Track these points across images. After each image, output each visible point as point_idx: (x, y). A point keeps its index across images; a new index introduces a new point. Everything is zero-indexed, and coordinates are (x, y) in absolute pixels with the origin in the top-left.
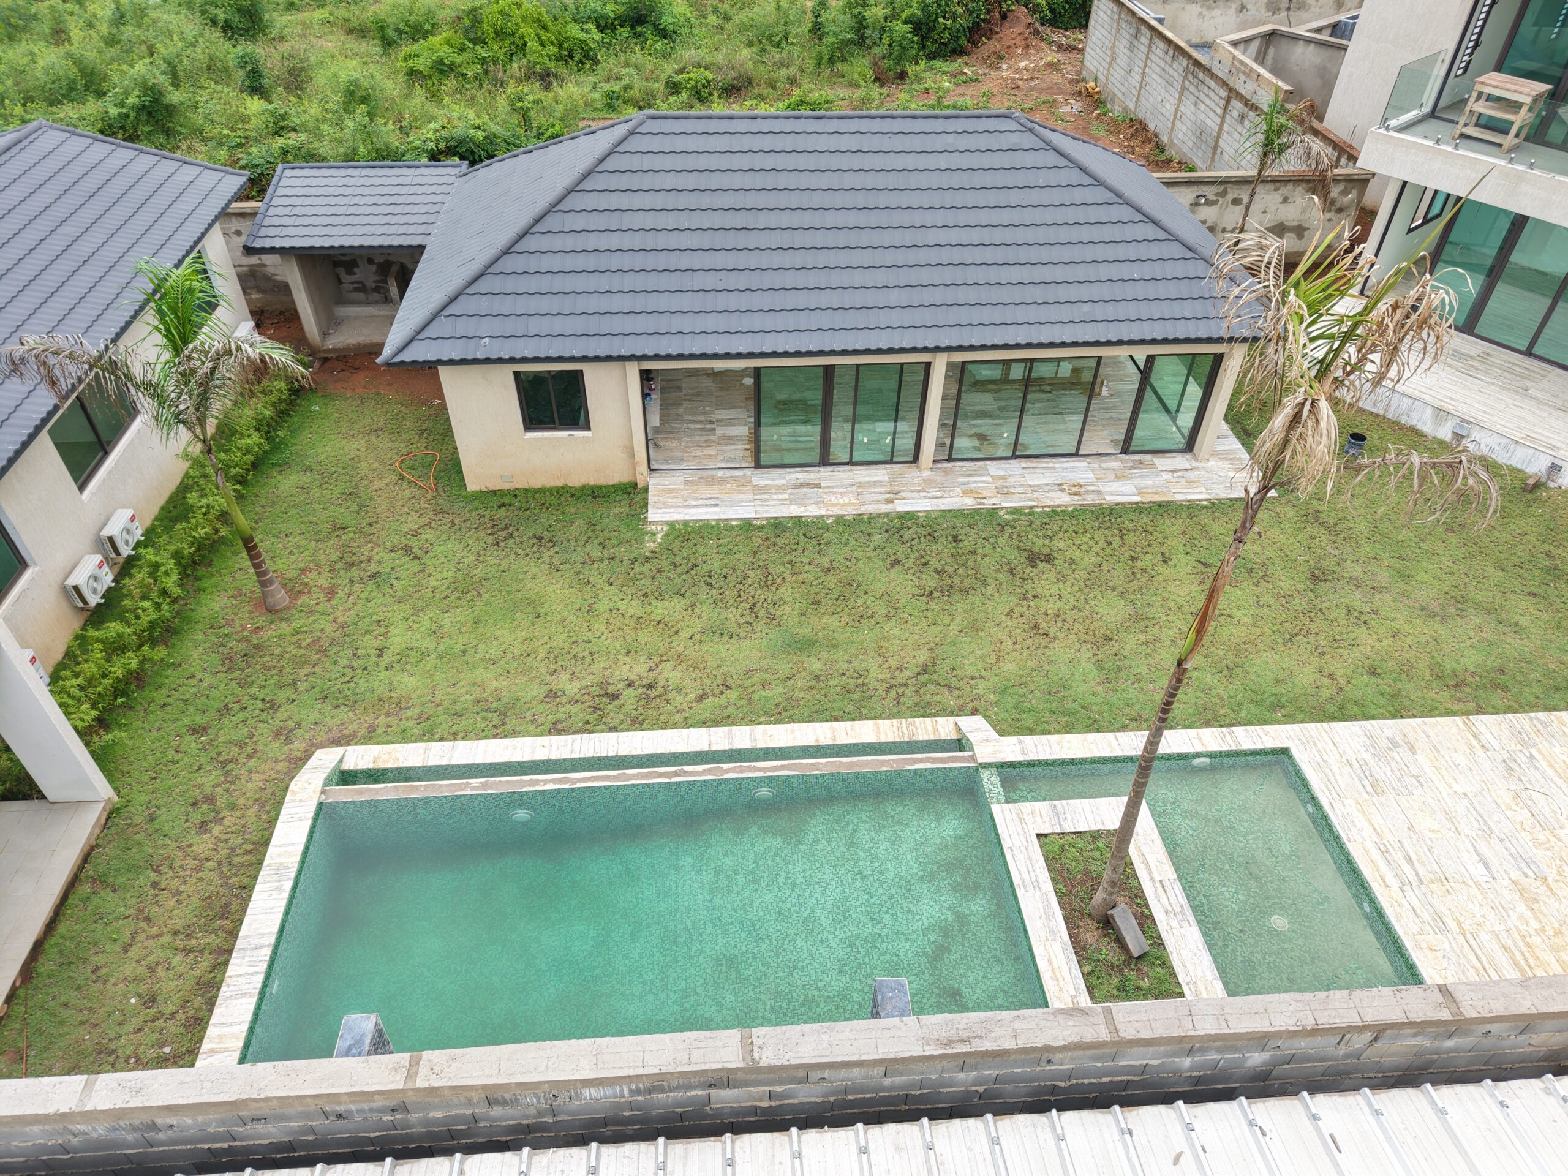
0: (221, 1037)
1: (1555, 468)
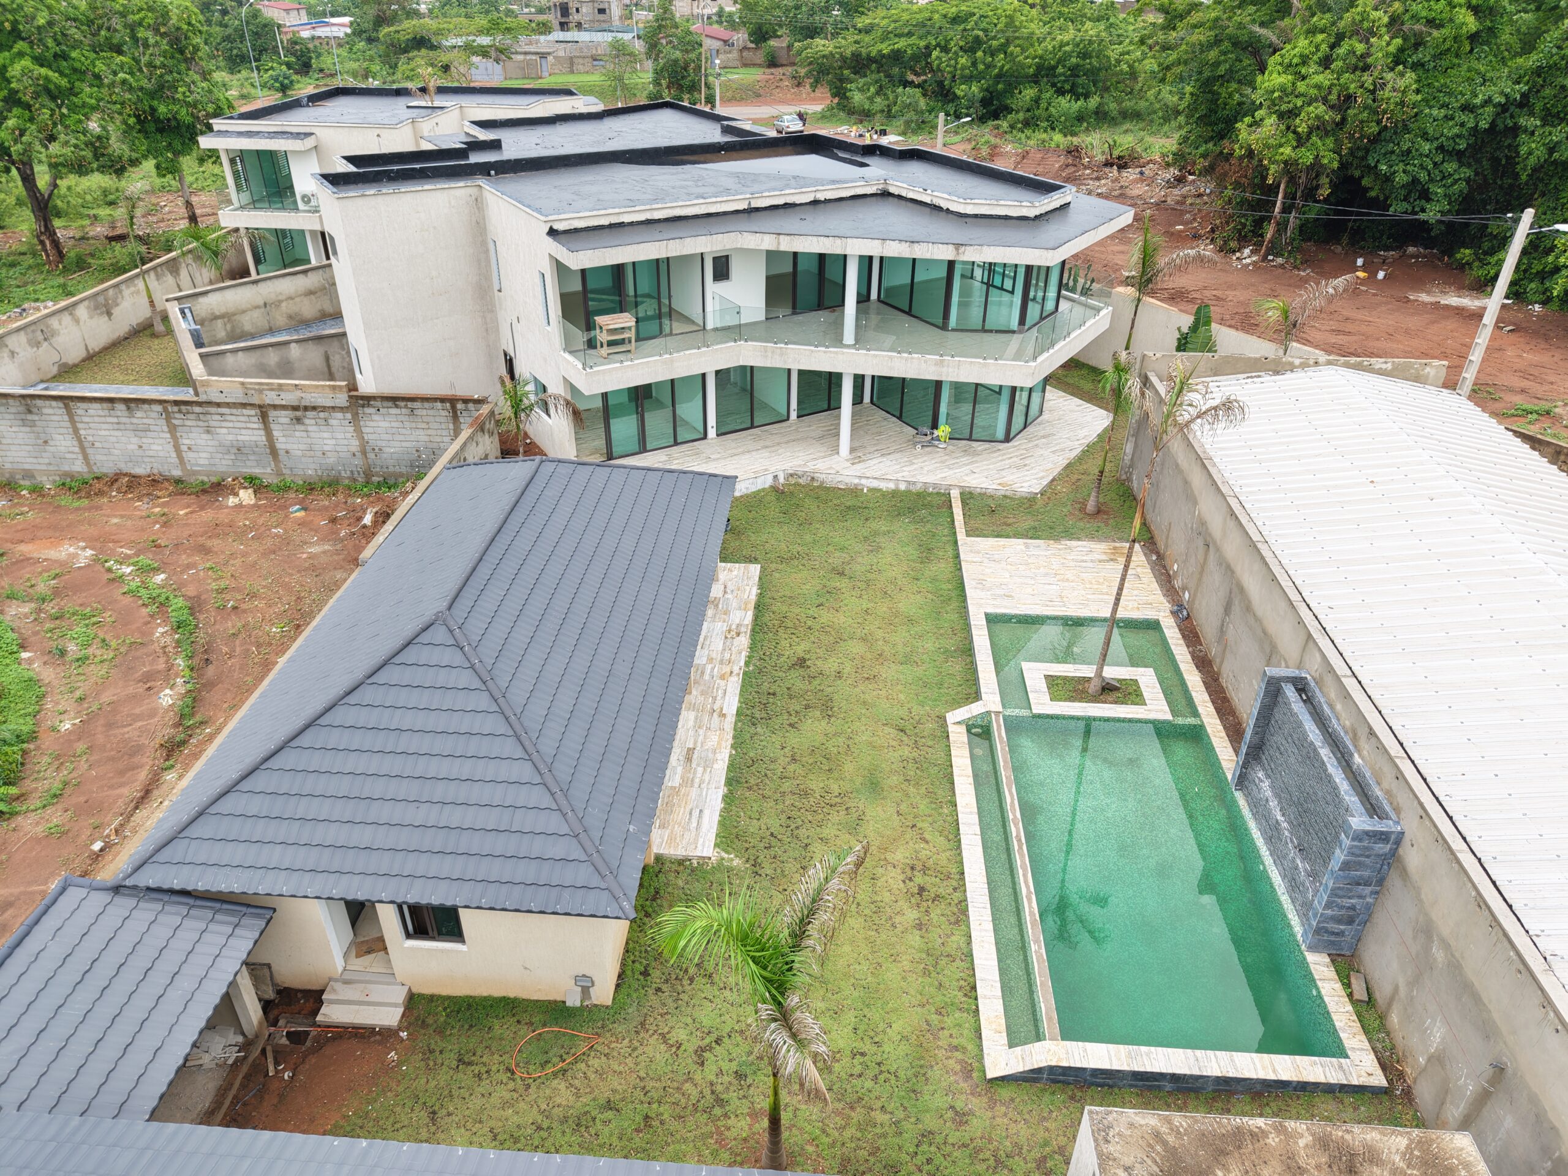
0: (1264, 1068)
1: (776, 477)
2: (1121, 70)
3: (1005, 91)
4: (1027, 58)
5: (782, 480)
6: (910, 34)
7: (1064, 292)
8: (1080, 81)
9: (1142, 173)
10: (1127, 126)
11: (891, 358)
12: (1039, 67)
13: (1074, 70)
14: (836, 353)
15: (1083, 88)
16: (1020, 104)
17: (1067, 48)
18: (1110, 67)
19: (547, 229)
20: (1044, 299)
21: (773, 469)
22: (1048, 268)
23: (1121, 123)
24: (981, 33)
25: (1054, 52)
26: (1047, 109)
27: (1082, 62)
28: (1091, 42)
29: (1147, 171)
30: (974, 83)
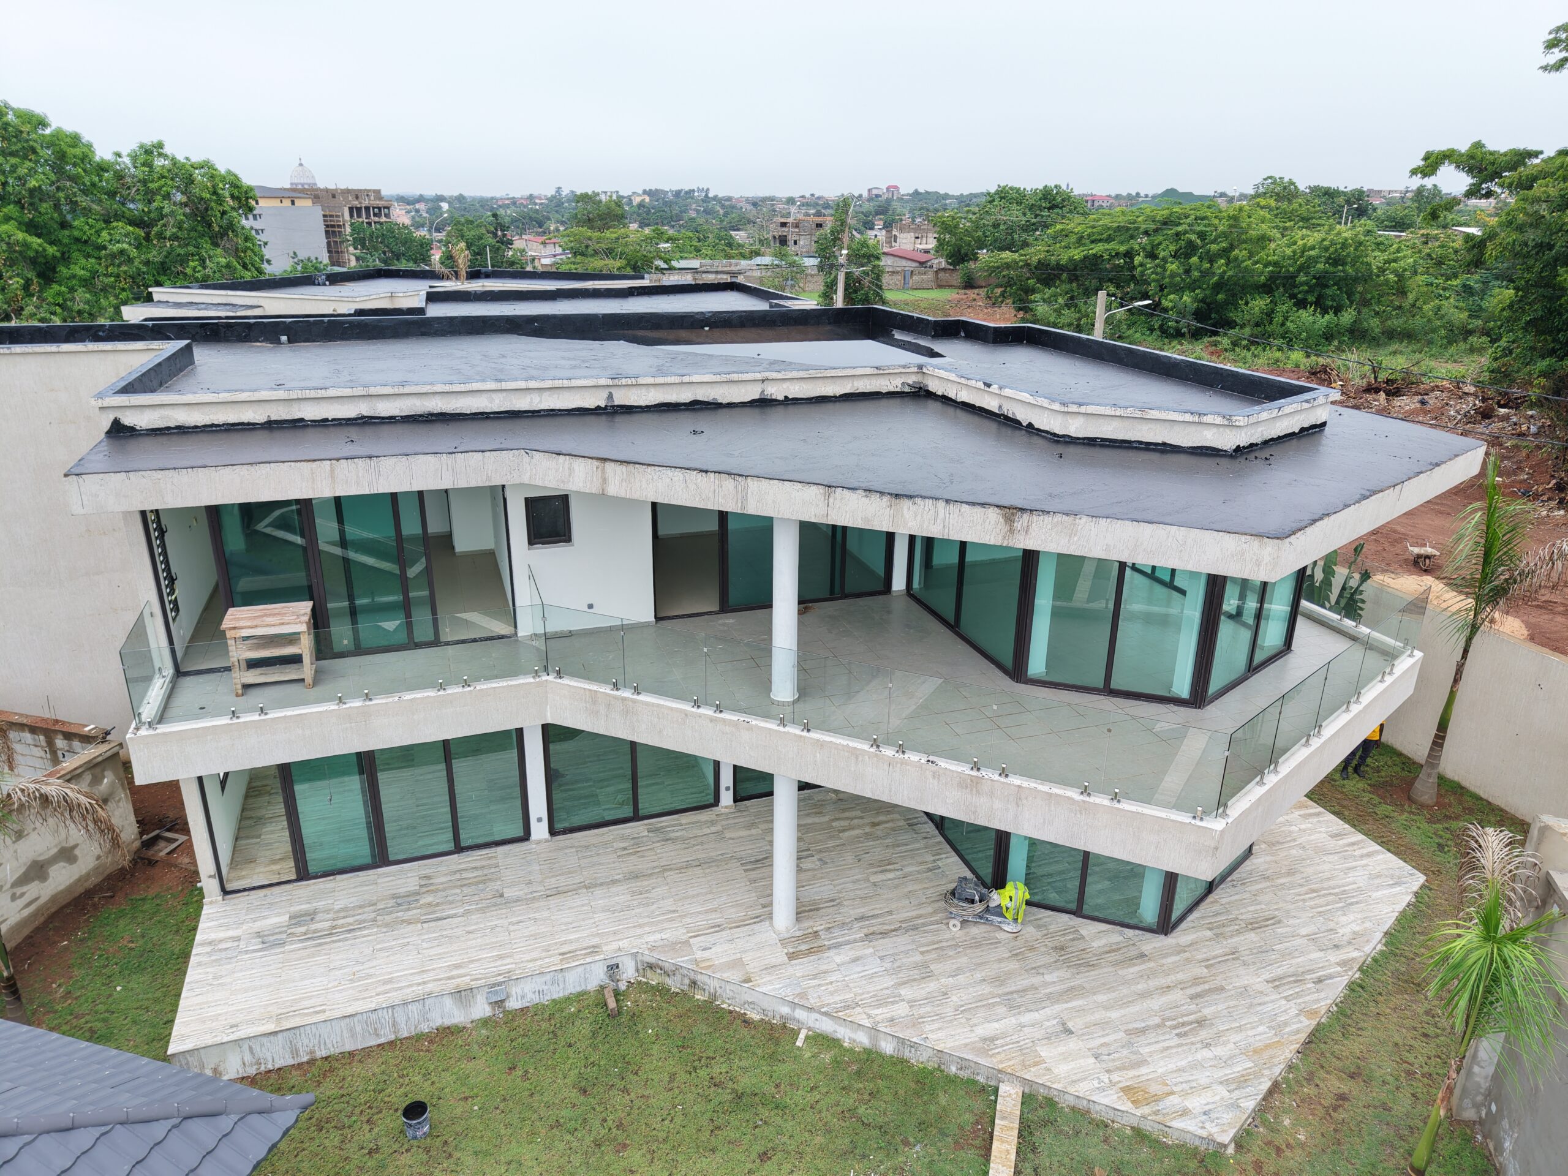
1: (613, 968)
2: (1387, 281)
3: (1226, 303)
4: (1257, 263)
5: (629, 972)
6: (1109, 240)
7: (1305, 604)
8: (1329, 292)
9: (1423, 403)
10: (1395, 346)
11: (855, 753)
12: (1272, 278)
13: (1322, 281)
14: (735, 724)
15: (1333, 300)
16: (1247, 317)
17: (1312, 253)
18: (1370, 277)
19: (106, 425)
20: (1259, 615)
21: (609, 949)
22: (1265, 585)
23: (1386, 345)
24: (1193, 237)
25: (1292, 257)
26: (1283, 324)
27: (1332, 269)
28: (1344, 245)
29: (1432, 400)
30: (1187, 293)
